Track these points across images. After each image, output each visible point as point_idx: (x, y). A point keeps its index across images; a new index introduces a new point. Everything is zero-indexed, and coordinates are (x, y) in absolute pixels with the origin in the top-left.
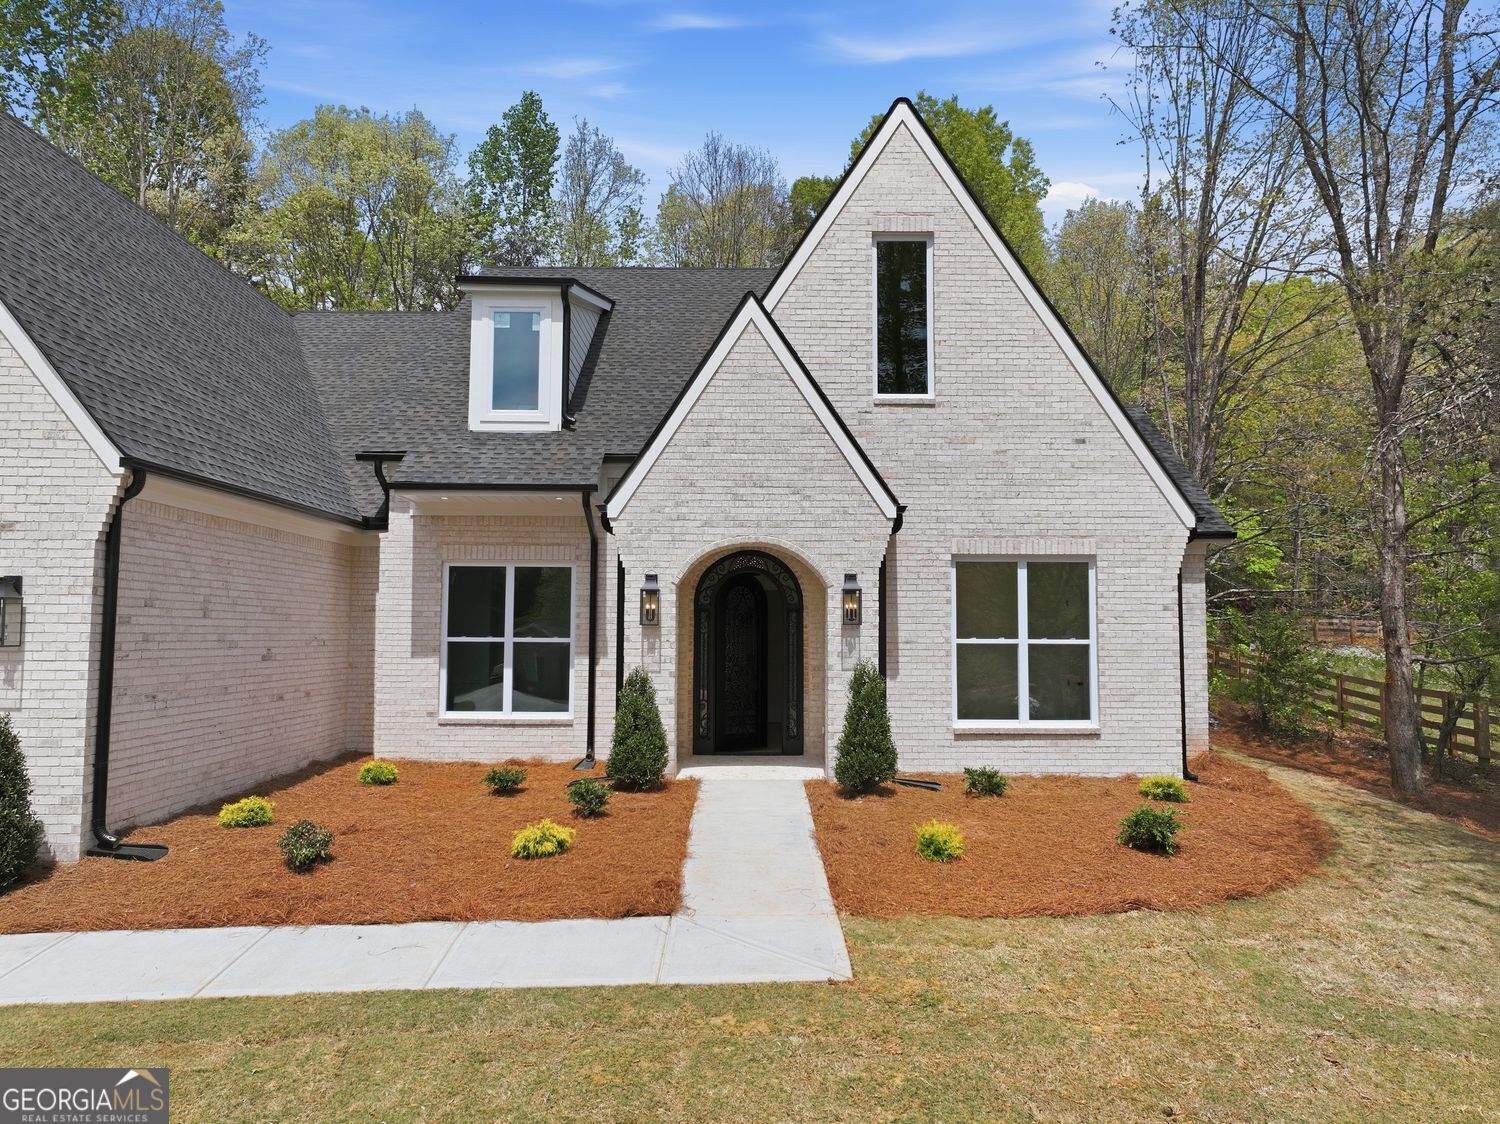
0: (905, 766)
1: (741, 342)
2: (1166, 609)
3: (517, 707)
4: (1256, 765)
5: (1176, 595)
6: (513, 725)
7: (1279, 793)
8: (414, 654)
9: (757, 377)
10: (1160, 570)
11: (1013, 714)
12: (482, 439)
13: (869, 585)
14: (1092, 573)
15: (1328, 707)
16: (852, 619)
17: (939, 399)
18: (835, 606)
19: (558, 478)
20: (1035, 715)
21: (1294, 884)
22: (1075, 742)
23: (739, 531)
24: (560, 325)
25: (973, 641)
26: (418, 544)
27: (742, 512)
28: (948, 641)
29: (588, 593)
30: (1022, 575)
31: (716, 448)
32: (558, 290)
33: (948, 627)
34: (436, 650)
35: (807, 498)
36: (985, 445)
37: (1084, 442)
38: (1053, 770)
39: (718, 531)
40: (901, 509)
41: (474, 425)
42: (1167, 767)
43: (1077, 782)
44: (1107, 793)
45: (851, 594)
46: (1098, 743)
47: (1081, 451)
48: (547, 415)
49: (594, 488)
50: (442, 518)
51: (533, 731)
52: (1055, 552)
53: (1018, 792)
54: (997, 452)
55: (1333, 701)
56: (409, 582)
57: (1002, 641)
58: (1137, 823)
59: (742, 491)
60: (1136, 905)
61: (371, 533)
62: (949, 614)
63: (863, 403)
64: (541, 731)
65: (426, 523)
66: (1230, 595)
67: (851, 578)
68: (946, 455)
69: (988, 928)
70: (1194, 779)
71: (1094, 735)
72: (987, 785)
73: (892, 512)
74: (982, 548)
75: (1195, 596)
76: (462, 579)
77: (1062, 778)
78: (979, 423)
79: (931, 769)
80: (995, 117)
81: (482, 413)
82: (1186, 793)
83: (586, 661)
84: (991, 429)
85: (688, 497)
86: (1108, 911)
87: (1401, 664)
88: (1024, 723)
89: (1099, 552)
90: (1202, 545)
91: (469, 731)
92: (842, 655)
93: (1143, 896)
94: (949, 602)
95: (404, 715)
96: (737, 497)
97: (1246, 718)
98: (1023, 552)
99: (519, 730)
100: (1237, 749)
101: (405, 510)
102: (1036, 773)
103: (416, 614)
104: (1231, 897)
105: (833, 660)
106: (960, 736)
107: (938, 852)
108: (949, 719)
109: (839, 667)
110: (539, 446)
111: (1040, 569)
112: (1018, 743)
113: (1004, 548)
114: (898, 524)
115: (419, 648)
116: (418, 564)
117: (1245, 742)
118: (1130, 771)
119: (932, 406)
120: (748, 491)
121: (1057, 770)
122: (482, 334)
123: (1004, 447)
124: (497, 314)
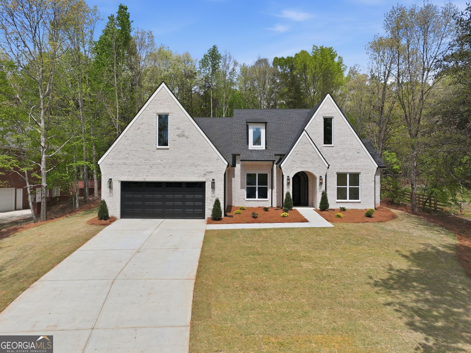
0: (330, 207)
1: (303, 138)
2: (372, 181)
3: (259, 198)
4: (389, 209)
5: (374, 179)
6: (258, 201)
7: (391, 212)
8: (241, 189)
9: (305, 143)
10: (371, 175)
11: (346, 199)
12: (252, 151)
13: (324, 178)
14: (360, 175)
15: (408, 199)
16: (321, 183)
17: (334, 146)
18: (318, 181)
19: (268, 159)
20: (350, 199)
21: (389, 221)
22: (356, 204)
23: (302, 169)
24: (265, 130)
25: (340, 187)
26: (241, 170)
27: (303, 166)
28: (335, 187)
29: (271, 178)
30: (348, 176)
31: (299, 155)
32: (265, 124)
33: (335, 184)
34: (245, 188)
35: (313, 163)
36: (342, 154)
37: (359, 153)
38: (353, 208)
39: (299, 169)
40: (329, 165)
41: (250, 148)
42: (372, 207)
43: (357, 210)
44: (362, 211)
45: (321, 179)
46: (360, 204)
47: (359, 154)
48: (262, 146)
49: (275, 161)
50: (245, 165)
51: (262, 202)
52: (354, 172)
53: (347, 211)
54: (344, 155)
55: (409, 198)
56: (240, 176)
57: (344, 187)
58: (367, 213)
59: (303, 162)
60: (367, 222)
61: (234, 167)
62: (336, 182)
63: (321, 146)
64: (263, 202)
65: (242, 166)
66: (387, 175)
67: (321, 177)
68: (335, 155)
69: (349, 224)
70: (377, 210)
71: (360, 202)
72: (343, 210)
73: (327, 166)
74: (341, 171)
75: (378, 178)
76: (249, 176)
77: (354, 209)
78: (341, 150)
79: (332, 208)
80: (333, 50)
81: (251, 146)
82: (375, 211)
83: (271, 190)
84: (343, 151)
85: (294, 163)
86: (363, 222)
87: (414, 190)
88: (348, 200)
89: (361, 172)
90: (379, 169)
91: (251, 202)
92: (319, 189)
93: (368, 221)
94: (336, 180)
95: (240, 199)
96: (302, 163)
97: (389, 201)
98: (348, 172)
99: (259, 202)
100: (386, 207)
101: (239, 164)
102: (350, 209)
103: (241, 182)
104: (379, 222)
105: (318, 190)
106: (337, 202)
107: (339, 217)
108: (335, 200)
109: (319, 191)
110: (262, 152)
111: (351, 174)
112: (347, 204)
113: (345, 171)
114: (328, 167)
115: (242, 187)
116: (241, 173)
117: (388, 206)
118: (366, 208)
119: (333, 147)
120: (304, 162)
121: (354, 208)
122: (251, 132)
123: (345, 154)
124: (253, 128)
